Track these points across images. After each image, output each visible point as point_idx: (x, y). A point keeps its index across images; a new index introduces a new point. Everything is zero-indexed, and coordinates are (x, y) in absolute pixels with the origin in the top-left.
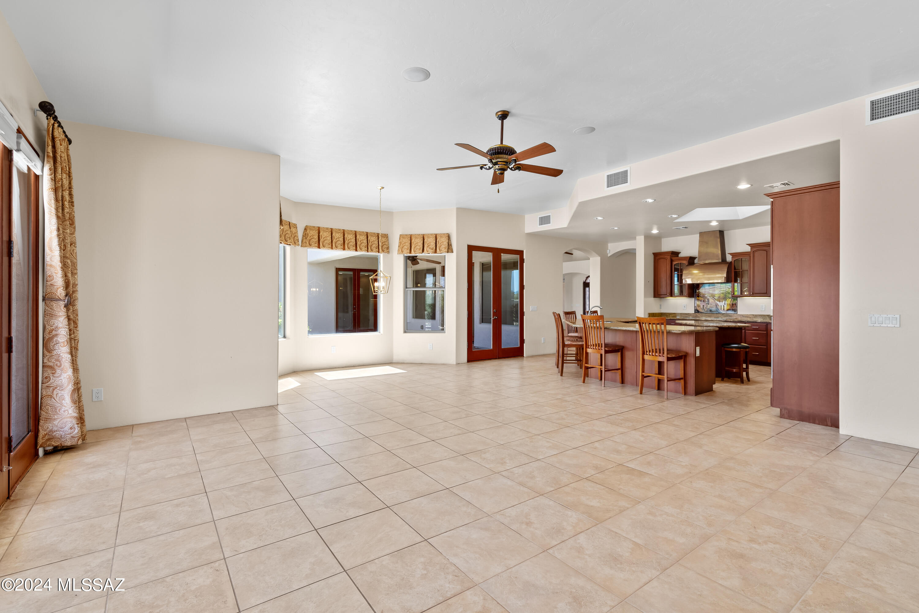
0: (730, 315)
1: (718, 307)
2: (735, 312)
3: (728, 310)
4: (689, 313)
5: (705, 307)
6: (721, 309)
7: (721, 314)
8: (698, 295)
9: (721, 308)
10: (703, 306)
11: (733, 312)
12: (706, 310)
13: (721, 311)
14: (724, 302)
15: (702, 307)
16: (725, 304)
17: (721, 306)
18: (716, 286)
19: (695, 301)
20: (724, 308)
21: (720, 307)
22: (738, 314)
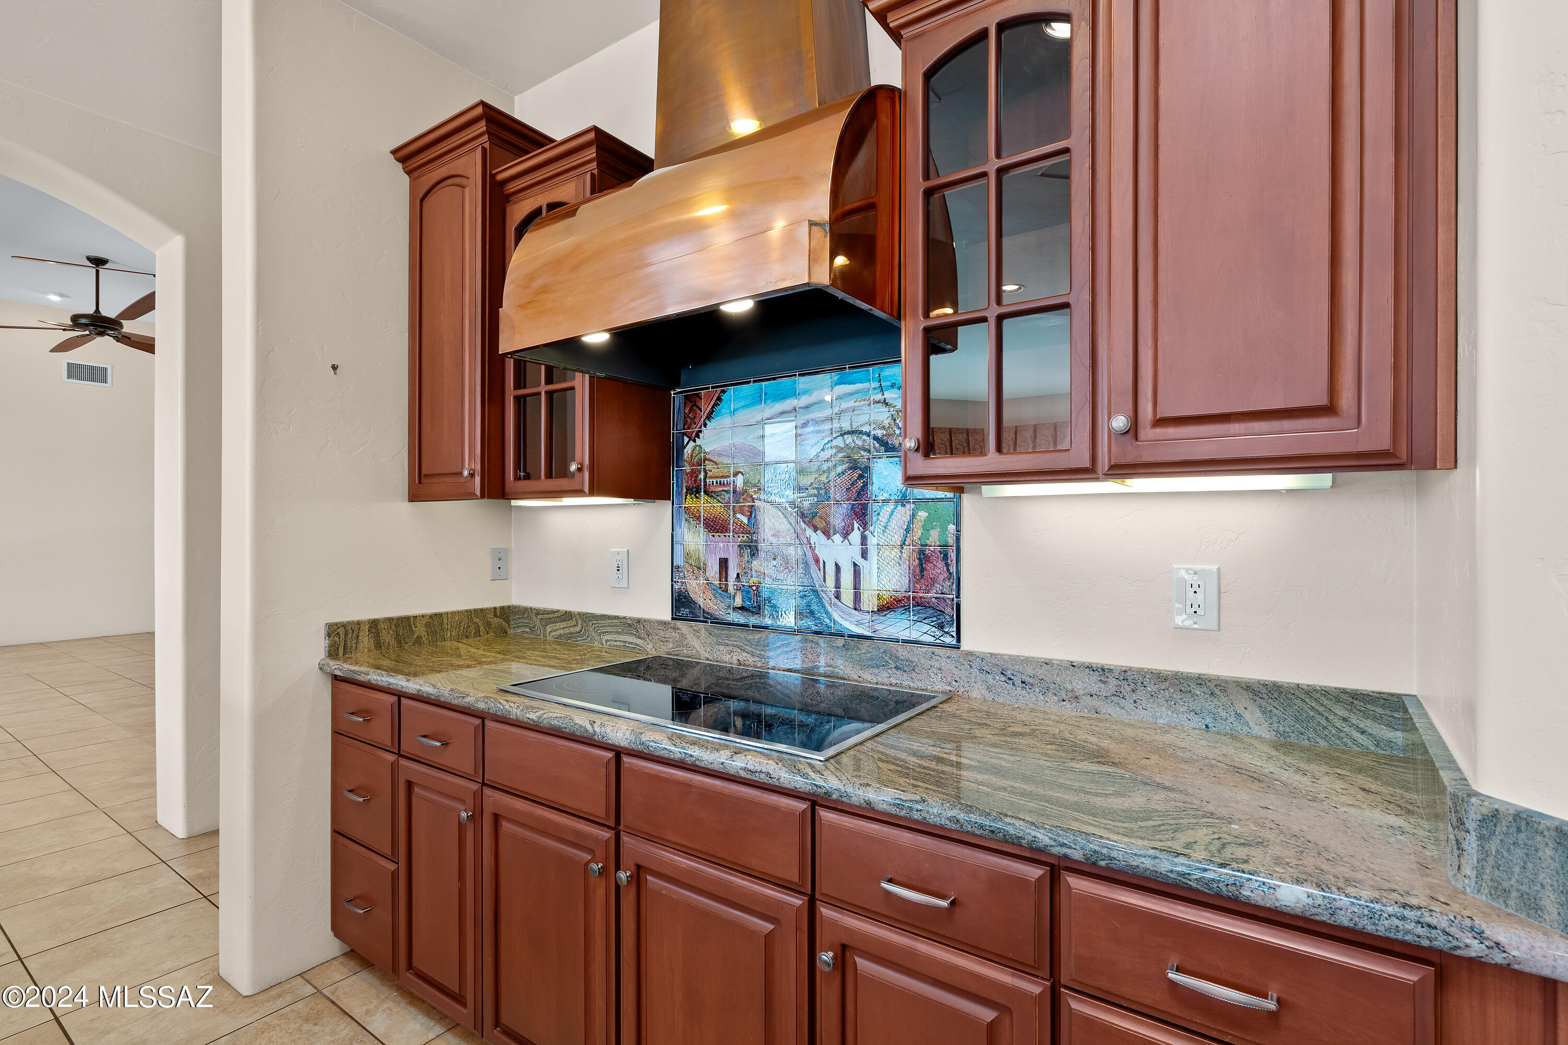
0: (903, 652)
1: (817, 575)
2: (941, 627)
3: (886, 608)
4: (639, 621)
5: (732, 574)
6: (838, 597)
7: (840, 642)
8: (694, 474)
9: (838, 585)
10: (724, 563)
11: (923, 631)
12: (738, 601)
13: (836, 616)
14: (855, 536)
15: (713, 570)
16: (864, 555)
17: (838, 568)
18: (804, 401)
19: (678, 531)
20: (857, 586)
21: (831, 582)
22: (966, 645)
